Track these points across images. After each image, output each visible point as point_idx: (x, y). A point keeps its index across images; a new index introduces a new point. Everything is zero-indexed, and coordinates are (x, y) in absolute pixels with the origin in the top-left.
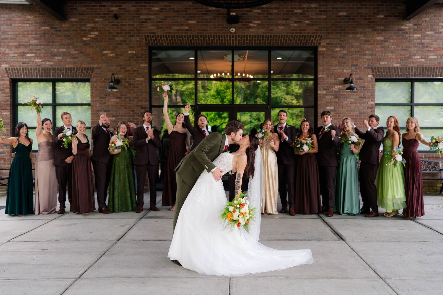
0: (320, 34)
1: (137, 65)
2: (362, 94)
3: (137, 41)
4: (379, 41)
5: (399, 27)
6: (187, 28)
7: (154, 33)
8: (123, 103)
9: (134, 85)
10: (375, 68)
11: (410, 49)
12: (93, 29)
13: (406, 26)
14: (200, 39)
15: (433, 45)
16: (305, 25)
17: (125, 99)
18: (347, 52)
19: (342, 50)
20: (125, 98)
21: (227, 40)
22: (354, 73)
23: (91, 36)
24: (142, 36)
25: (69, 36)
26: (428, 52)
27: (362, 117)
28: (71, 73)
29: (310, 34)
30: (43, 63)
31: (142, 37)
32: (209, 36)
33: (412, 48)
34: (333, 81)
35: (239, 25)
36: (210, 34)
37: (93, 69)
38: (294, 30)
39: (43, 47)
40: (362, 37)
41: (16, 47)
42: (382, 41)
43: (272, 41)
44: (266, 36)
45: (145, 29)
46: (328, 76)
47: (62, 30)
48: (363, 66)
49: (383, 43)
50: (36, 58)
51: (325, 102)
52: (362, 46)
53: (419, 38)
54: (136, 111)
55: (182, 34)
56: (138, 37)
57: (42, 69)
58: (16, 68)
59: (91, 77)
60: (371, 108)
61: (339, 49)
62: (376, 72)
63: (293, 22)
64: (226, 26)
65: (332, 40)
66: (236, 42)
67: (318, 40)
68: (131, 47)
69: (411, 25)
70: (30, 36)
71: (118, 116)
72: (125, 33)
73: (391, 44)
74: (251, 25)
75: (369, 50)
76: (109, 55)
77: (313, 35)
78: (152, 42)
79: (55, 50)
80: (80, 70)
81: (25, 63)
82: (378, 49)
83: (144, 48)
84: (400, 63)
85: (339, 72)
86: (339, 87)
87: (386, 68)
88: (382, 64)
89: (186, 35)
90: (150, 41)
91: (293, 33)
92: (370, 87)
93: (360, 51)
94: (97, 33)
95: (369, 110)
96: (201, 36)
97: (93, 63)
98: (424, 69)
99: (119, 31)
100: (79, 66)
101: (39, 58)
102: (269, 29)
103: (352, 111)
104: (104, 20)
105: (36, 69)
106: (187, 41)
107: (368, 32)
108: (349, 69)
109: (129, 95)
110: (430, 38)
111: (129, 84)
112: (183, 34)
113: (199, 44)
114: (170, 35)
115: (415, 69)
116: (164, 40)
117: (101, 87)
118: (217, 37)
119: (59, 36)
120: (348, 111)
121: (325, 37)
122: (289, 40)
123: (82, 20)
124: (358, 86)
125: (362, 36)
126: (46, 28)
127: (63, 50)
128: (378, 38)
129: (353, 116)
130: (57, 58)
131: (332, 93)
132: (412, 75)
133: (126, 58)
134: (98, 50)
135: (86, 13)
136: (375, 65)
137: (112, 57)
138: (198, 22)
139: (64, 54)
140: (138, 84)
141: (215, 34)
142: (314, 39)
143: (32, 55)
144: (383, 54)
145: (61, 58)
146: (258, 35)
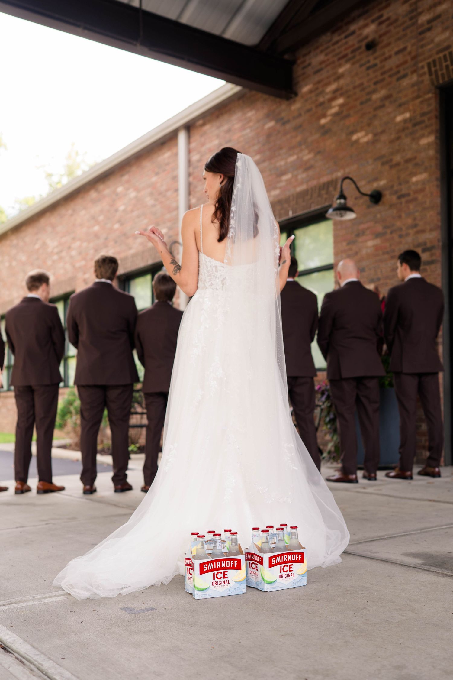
1: (413, 146)
3: (413, 85)
7: (448, 48)
8: (389, 246)
9: (408, 195)
12: (335, 95)
20: (391, 233)
23: (333, 110)
24: (423, 67)
25: (301, 126)
28: (303, 201)
31: (424, 71)
45: (429, 47)
47: (291, 118)
56: (415, 75)
68: (400, 106)
71: (379, 279)
72: (390, 76)
76: (362, 140)
78: (443, 75)
79: (283, 164)
80: (317, 191)
83: (427, 96)
90: (440, 73)
94: (340, 101)
97: (336, 170)
99: (379, 78)
100: (314, 183)
104: (353, 64)
109: (398, 224)
111: (399, 197)
119: (287, 133)
123: (319, 82)
126: (271, 124)
127: (292, 159)
130: (285, 178)
133: (393, 136)
134: (344, 136)
135: (323, 65)
137: (367, 143)
139: (294, 167)
140: (416, 192)
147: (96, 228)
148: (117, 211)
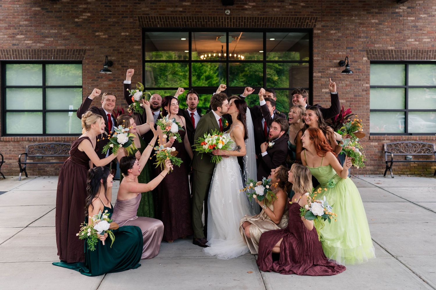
0: (315, 17)
2: (358, 76)
3: (131, 23)
4: (374, 24)
5: (393, 10)
6: (181, 9)
7: (148, 14)
8: (116, 86)
10: (370, 50)
11: (405, 32)
12: (85, 10)
13: (400, 9)
14: (195, 20)
15: (426, 28)
16: (300, 7)
17: (118, 82)
18: (342, 34)
19: (337, 33)
20: (118, 80)
21: (222, 22)
22: (350, 55)
23: (84, 17)
24: (136, 17)
25: (61, 17)
26: (422, 35)
27: (357, 99)
29: (305, 16)
30: (34, 44)
31: (136, 19)
32: (203, 17)
33: (406, 30)
34: (328, 64)
35: (234, 7)
36: (205, 16)
37: (85, 51)
38: (289, 12)
39: (33, 28)
40: (356, 20)
41: (6, 28)
42: (376, 24)
43: (267, 23)
44: (261, 18)
45: (139, 10)
46: (323, 58)
47: (54, 11)
48: (358, 48)
49: (378, 25)
50: (27, 39)
51: (320, 85)
52: (357, 29)
53: (413, 21)
55: (176, 16)
56: (131, 19)
57: (32, 50)
58: (5, 49)
59: (83, 59)
60: (366, 91)
61: (334, 32)
62: (371, 55)
63: (288, 4)
64: (221, 8)
65: (327, 22)
66: (231, 24)
67: (313, 22)
69: (405, 8)
70: (20, 17)
72: (118, 14)
73: (385, 27)
74: (247, 7)
75: (363, 32)
76: (101, 36)
77: (309, 18)
78: (145, 24)
79: (46, 32)
80: (72, 52)
81: (15, 45)
82: (373, 31)
83: (137, 30)
84: (394, 46)
85: (334, 55)
86: (335, 70)
87: (381, 50)
88: (377, 47)
89: (180, 16)
90: (144, 23)
91: (288, 15)
92: (365, 69)
93: (355, 34)
94: (89, 14)
95: (364, 93)
96: (195, 17)
97: (85, 45)
98: (418, 52)
99: (112, 12)
100: (71, 47)
101: (29, 39)
102: (264, 11)
103: (347, 93)
104: (97, 0)
105: (27, 50)
106: (182, 23)
107: (363, 14)
108: (344, 52)
109: (122, 77)
110: (424, 21)
111: (123, 67)
112: (178, 16)
113: (194, 26)
114: (164, 16)
115: (409, 52)
116: (158, 21)
117: (94, 69)
118: (211, 19)
119: (50, 17)
120: (344, 93)
121: (321, 19)
122: (284, 22)
123: (74, 0)
124: (353, 68)
125: (357, 18)
126: (37, 9)
127: (54, 31)
128: (373, 21)
129: (348, 98)
130: (48, 39)
131: (327, 76)
132: (406, 57)
133: (119, 40)
134: (90, 31)
136: (370, 48)
137: (105, 39)
138: (192, 4)
139: (55, 36)
141: (210, 16)
142: (309, 21)
143: (23, 36)
144: (378, 37)
145: (52, 39)
146: (253, 17)
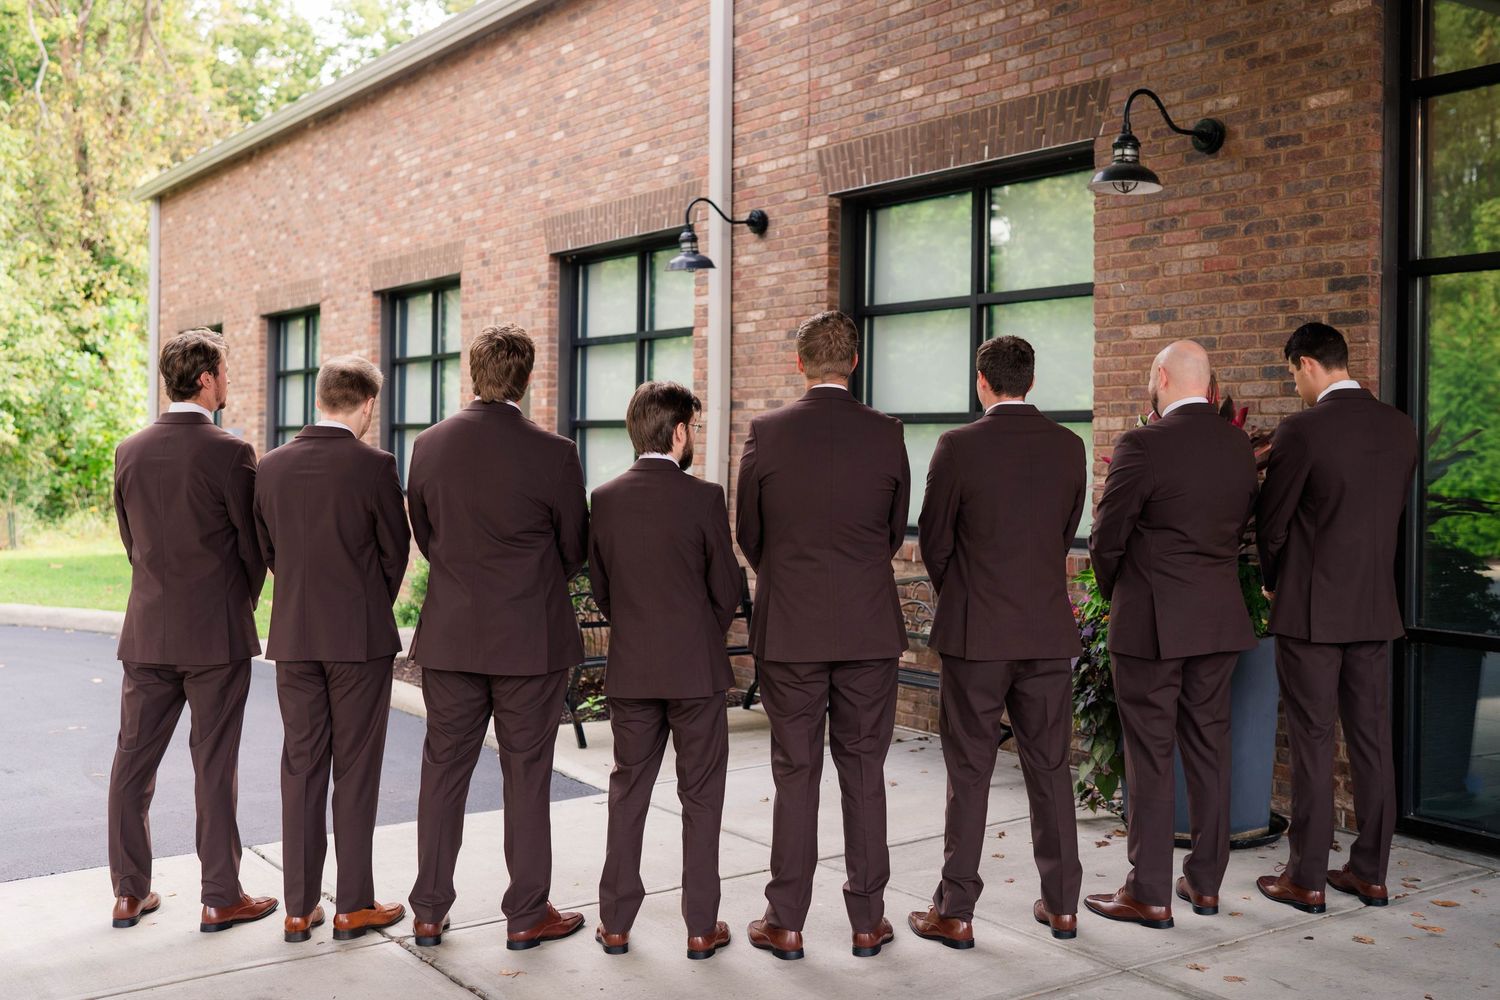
1: (1314, 16)
8: (1240, 263)
9: (1298, 140)
17: (1247, 239)
20: (1247, 231)
28: (1020, 127)
30: (927, 100)
39: (927, 24)
41: (850, 51)
50: (907, 81)
54: (1303, 303)
57: (922, 130)
58: (846, 143)
59: (1097, 133)
79: (968, 28)
80: (1055, 106)
81: (874, 117)
97: (1106, 57)
100: (1051, 82)
101: (914, 79)
105: (906, 133)
109: (1267, 210)
111: (1272, 144)
127: (993, 18)
130: (972, 63)
139: (998, 38)
140: (1315, 135)
143: (895, 72)
145: (985, 59)
147: (511, 134)
148: (559, 99)
